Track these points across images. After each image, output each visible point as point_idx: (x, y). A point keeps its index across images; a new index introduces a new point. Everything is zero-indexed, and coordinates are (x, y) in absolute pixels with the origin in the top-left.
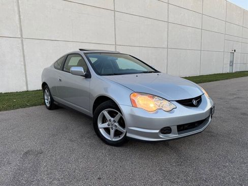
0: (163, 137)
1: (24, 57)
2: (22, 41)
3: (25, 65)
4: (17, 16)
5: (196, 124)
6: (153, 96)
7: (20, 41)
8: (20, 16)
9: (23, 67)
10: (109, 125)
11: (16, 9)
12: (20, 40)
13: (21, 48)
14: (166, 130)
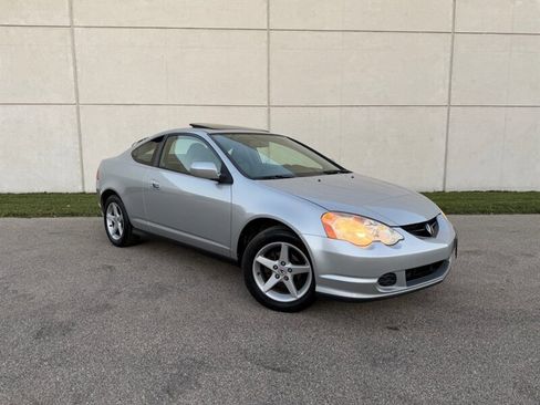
0: (384, 291)
1: (80, 136)
2: (78, 109)
3: (81, 149)
4: (72, 68)
5: (431, 269)
6: (361, 217)
7: (75, 110)
8: (76, 68)
9: (78, 151)
10: (277, 277)
11: (70, 56)
12: (74, 108)
13: (76, 121)
14: (388, 279)
